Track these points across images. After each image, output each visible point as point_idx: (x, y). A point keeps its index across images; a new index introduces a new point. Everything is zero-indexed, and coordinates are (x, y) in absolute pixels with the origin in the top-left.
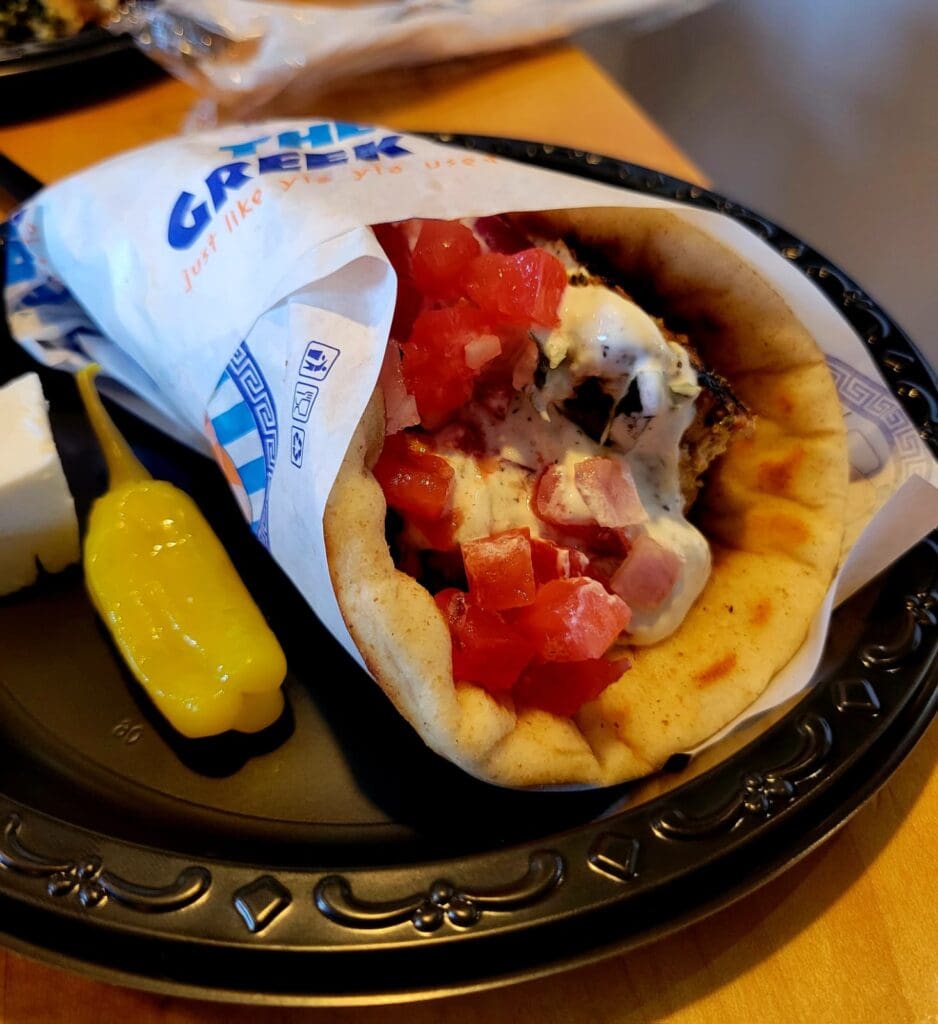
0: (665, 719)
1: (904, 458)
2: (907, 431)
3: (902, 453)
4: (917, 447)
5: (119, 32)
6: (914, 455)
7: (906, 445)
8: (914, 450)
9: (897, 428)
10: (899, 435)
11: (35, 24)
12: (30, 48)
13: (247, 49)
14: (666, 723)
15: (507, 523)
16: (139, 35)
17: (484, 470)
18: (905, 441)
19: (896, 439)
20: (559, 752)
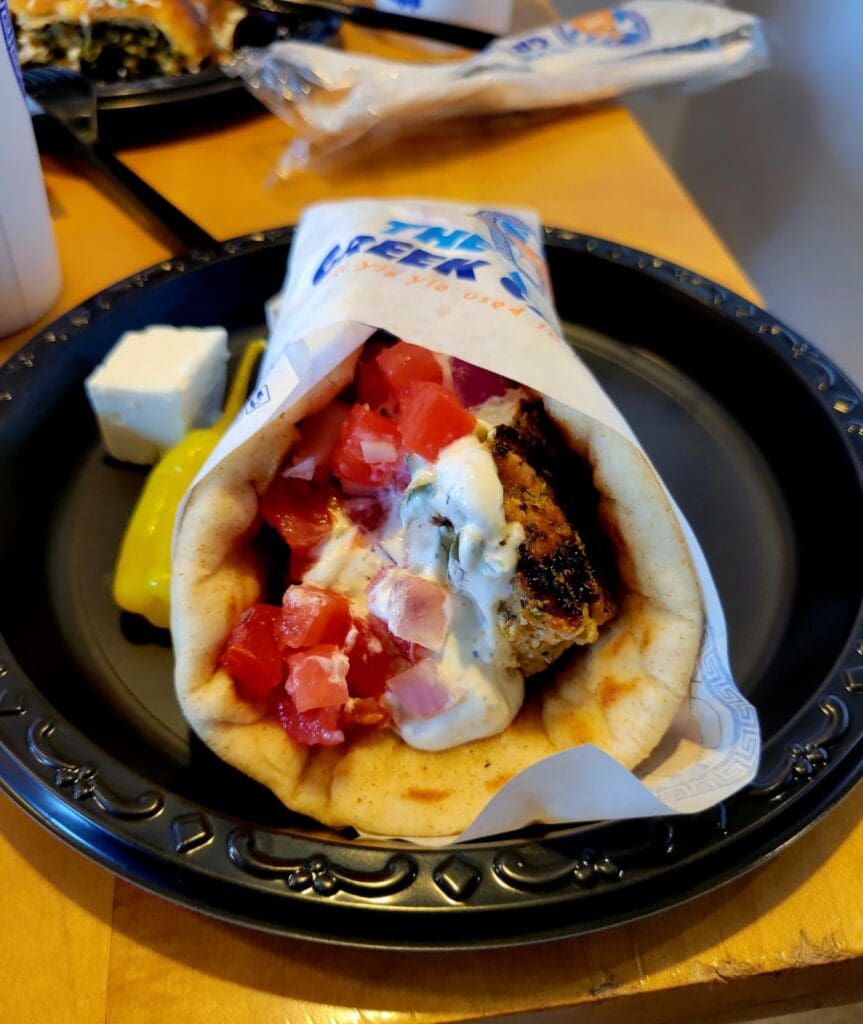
0: (362, 797)
1: (738, 754)
2: (753, 733)
3: (739, 749)
4: (753, 753)
5: (233, 75)
6: (745, 757)
7: (746, 745)
8: (748, 754)
9: (746, 725)
10: (745, 731)
11: (161, 58)
12: (158, 83)
13: (338, 96)
14: (359, 800)
15: (347, 589)
16: (251, 78)
17: (358, 543)
18: (747, 741)
19: (742, 734)
20: (266, 760)
